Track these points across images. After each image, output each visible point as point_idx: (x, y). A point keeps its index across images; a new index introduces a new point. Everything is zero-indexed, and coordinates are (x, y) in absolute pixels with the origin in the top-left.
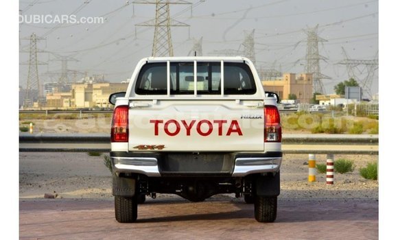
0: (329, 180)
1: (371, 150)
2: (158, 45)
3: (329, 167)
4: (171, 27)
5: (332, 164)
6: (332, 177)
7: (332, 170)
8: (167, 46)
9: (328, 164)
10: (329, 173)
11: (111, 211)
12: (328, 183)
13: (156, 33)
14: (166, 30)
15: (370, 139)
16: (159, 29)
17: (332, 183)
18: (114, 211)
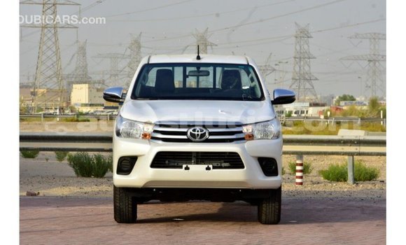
0: (299, 180)
1: (342, 151)
2: (44, 48)
3: (298, 168)
4: (58, 29)
5: (301, 165)
6: (301, 177)
7: (301, 171)
8: (54, 49)
9: (297, 165)
10: (299, 174)
11: (109, 208)
12: (297, 183)
13: (43, 35)
14: (53, 32)
15: (342, 140)
16: (46, 30)
17: (301, 184)
18: (113, 207)
